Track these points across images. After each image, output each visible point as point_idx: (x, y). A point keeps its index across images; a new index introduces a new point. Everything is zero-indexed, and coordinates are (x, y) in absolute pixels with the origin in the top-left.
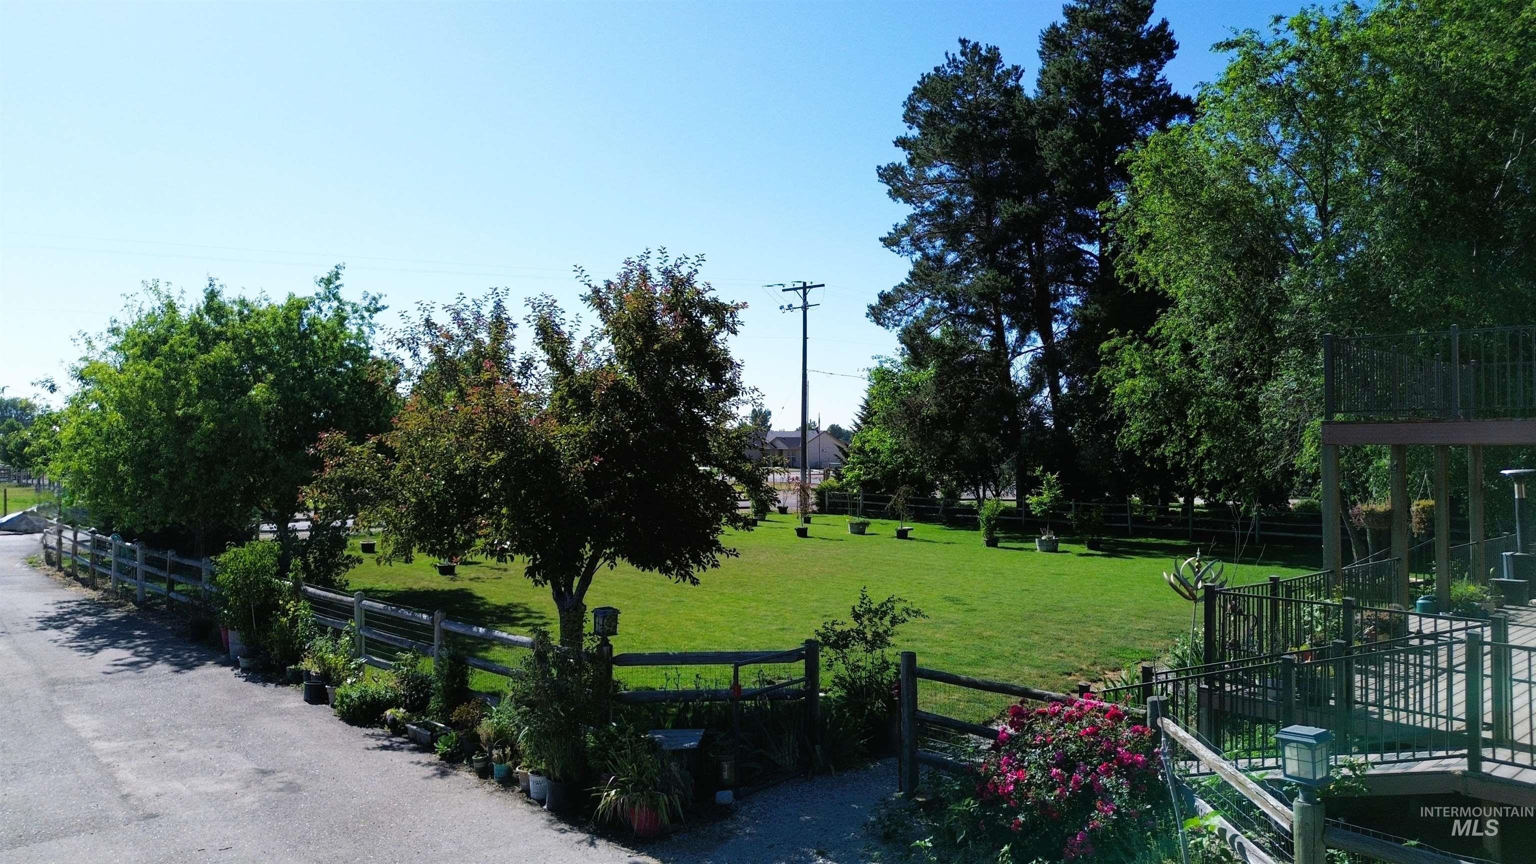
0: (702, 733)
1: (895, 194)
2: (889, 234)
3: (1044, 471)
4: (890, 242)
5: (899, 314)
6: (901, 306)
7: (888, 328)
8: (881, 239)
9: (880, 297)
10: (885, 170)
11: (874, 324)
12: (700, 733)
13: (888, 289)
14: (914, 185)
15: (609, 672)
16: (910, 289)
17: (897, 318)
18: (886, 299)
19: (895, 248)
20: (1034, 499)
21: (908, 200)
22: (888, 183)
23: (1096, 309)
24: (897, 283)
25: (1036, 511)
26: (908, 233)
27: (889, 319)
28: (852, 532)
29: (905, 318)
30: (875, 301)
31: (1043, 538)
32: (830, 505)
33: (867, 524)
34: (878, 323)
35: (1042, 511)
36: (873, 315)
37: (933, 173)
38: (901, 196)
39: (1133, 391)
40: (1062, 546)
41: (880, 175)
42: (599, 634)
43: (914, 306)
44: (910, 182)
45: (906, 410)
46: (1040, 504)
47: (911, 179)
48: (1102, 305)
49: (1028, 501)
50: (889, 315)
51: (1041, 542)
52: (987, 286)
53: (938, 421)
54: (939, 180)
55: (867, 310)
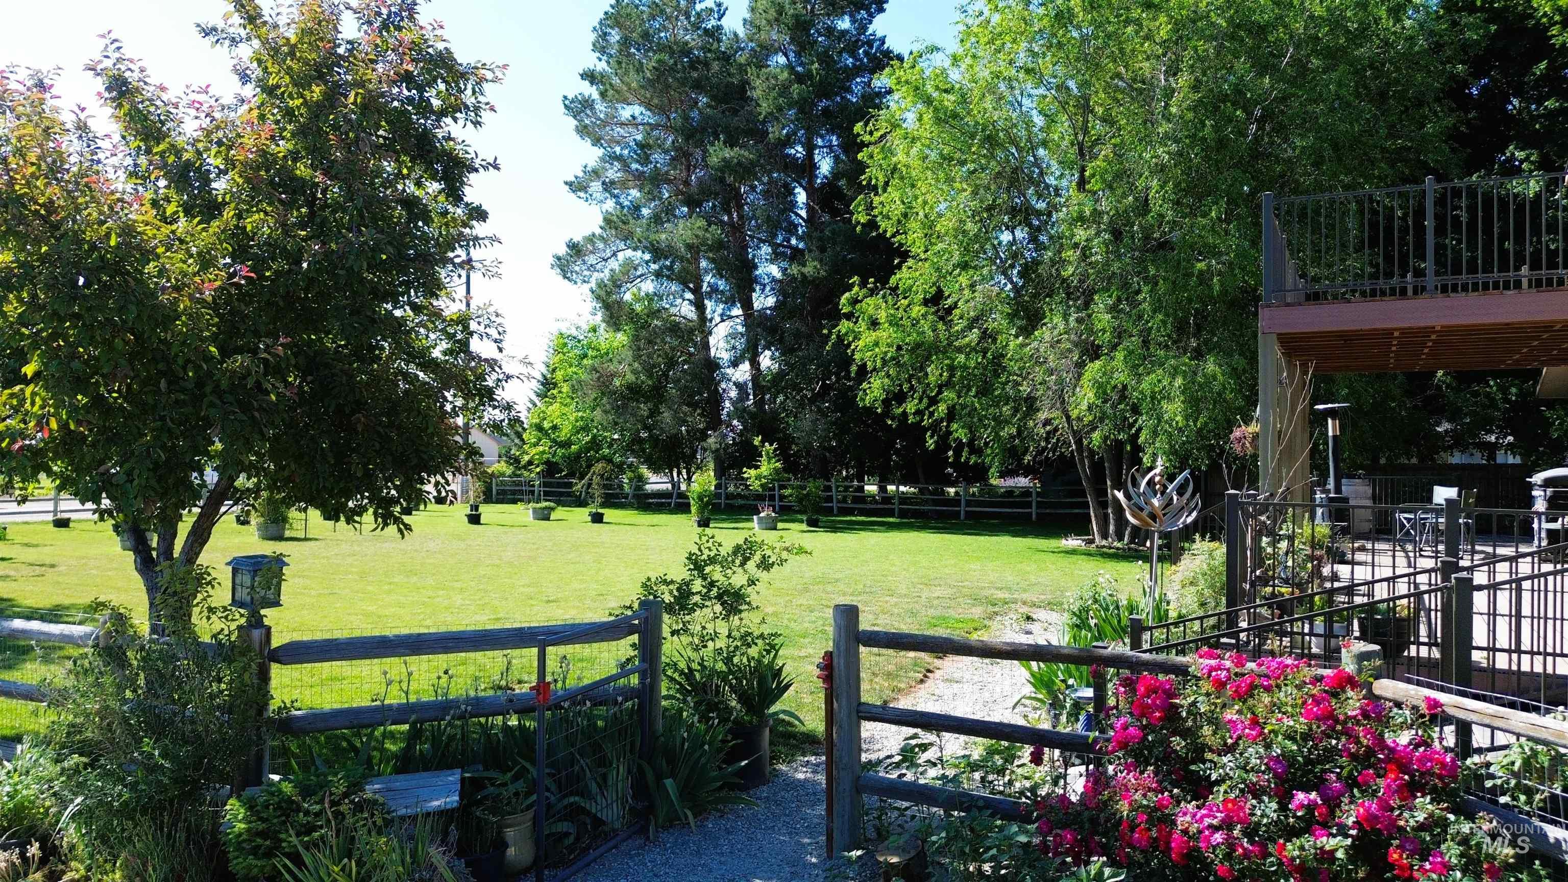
0: (458, 777)
1: (583, 131)
2: (576, 177)
3: (763, 442)
4: (577, 187)
5: (589, 269)
6: (591, 259)
7: (576, 283)
8: (566, 183)
9: (568, 246)
10: (572, 102)
11: (561, 277)
12: (454, 777)
13: (578, 238)
14: (605, 123)
15: (264, 677)
16: (602, 238)
17: (586, 273)
18: (576, 249)
19: (582, 194)
20: (753, 472)
21: (597, 141)
22: (575, 117)
23: (815, 267)
24: (588, 233)
25: (756, 485)
26: (599, 177)
27: (577, 273)
28: (535, 518)
29: (596, 274)
30: (562, 250)
31: (762, 515)
32: (498, 494)
33: (553, 509)
34: (565, 277)
35: (762, 485)
36: (559, 266)
37: (626, 113)
38: (589, 134)
39: (876, 344)
40: (780, 525)
41: (566, 106)
42: (241, 605)
43: (606, 260)
44: (600, 119)
45: (599, 378)
46: (758, 477)
47: (602, 116)
48: (821, 261)
49: (745, 476)
50: (577, 268)
51: (760, 519)
52: (697, 236)
53: (634, 392)
54: (633, 122)
55: (552, 260)
